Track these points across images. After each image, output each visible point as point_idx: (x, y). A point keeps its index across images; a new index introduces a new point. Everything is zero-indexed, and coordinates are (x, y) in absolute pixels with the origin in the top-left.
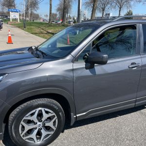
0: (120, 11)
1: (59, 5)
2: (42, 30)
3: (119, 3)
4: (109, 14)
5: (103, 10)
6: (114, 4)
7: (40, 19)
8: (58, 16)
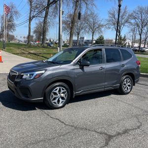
0: (93, 35)
1: (35, 27)
2: (23, 51)
3: (91, 28)
4: (83, 38)
5: (78, 34)
6: (87, 29)
7: (15, 40)
8: (34, 38)
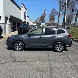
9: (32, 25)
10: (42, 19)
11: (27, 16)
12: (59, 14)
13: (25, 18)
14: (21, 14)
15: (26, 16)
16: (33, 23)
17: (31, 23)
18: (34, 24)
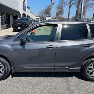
9: (34, 20)
10: (48, 12)
11: (28, 7)
12: (70, 5)
13: (25, 10)
14: (18, 3)
15: (26, 7)
16: (35, 17)
17: (33, 17)
18: (37, 18)
